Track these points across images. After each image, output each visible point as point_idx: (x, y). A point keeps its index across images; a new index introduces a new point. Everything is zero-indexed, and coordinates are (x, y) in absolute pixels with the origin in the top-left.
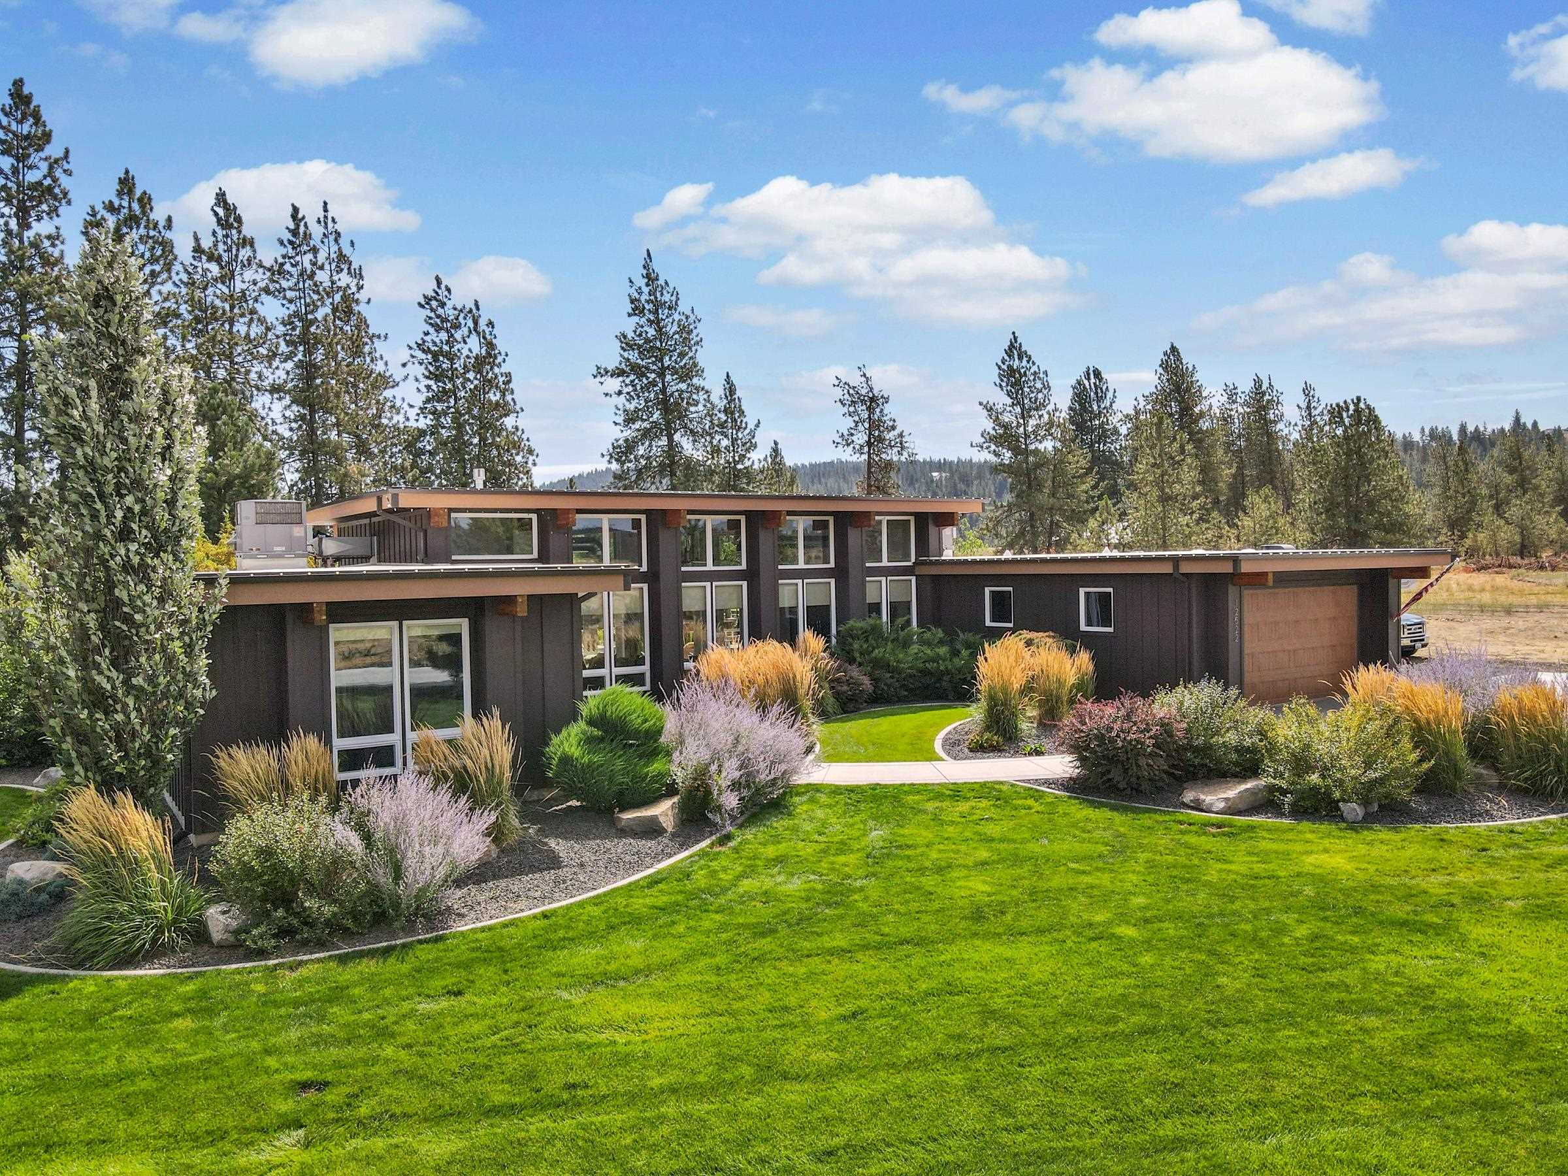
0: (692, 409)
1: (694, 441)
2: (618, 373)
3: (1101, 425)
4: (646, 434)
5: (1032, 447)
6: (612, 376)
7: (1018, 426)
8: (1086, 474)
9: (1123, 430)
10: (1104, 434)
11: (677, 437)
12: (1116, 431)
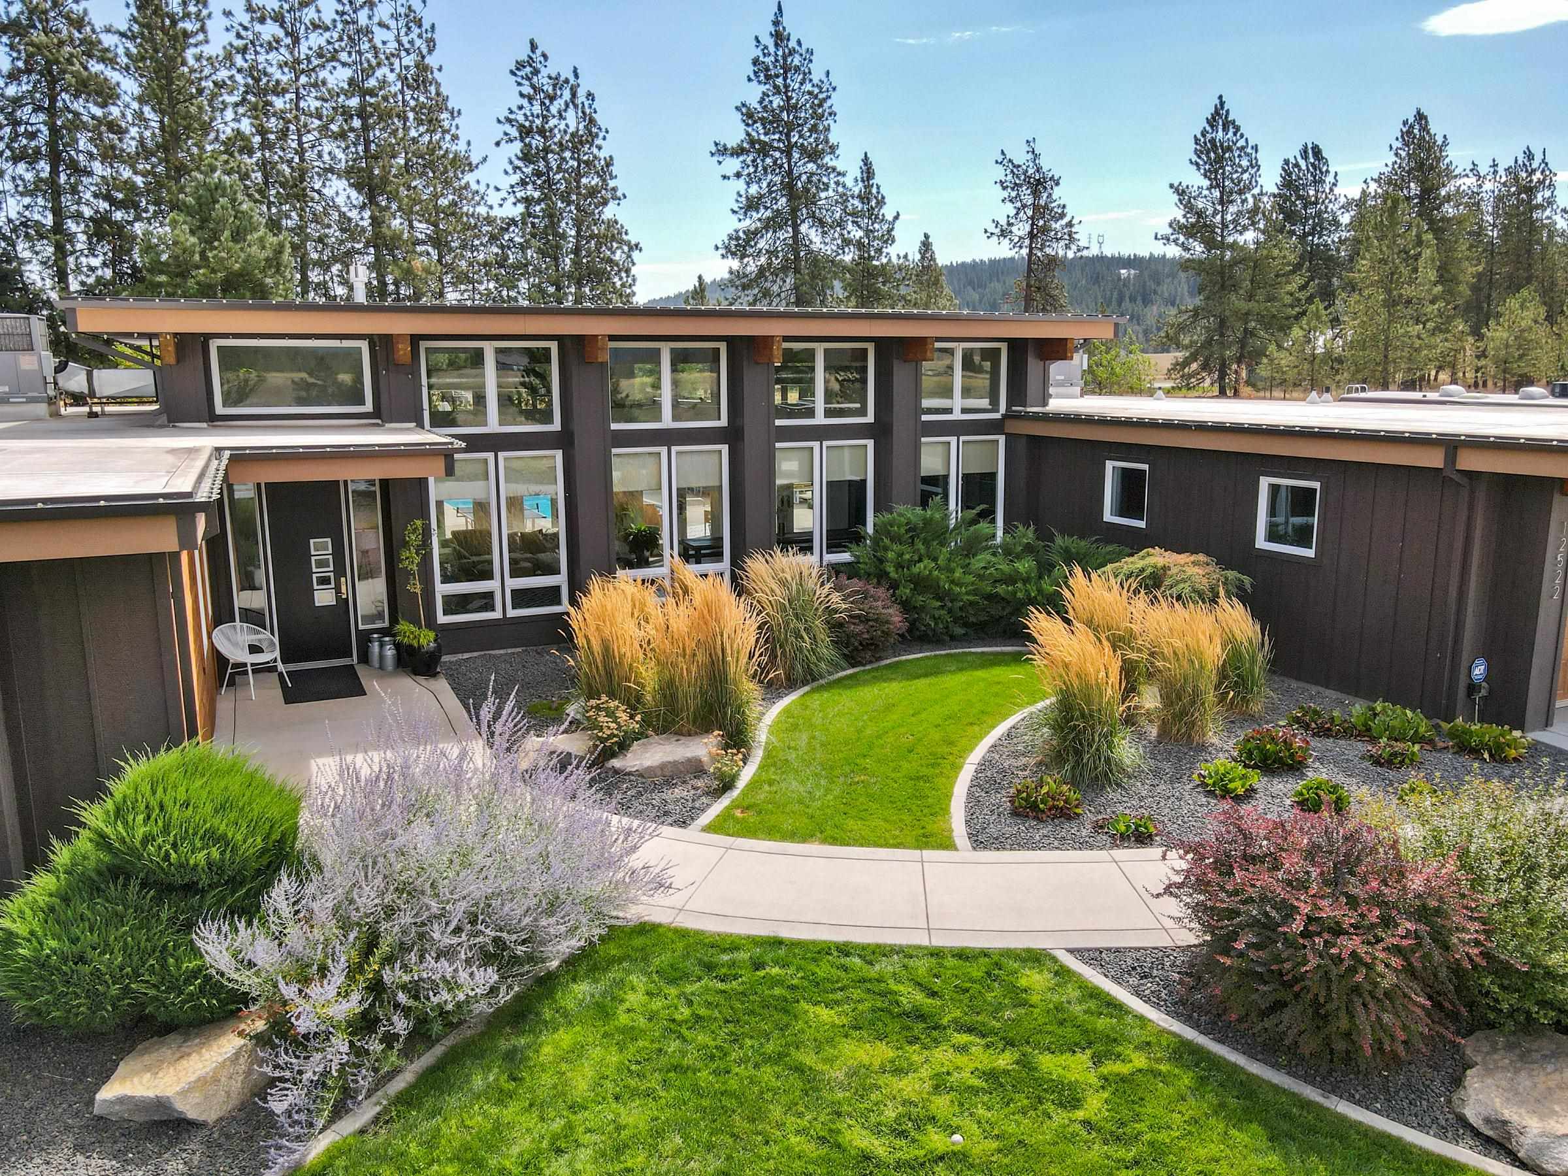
0: (823, 195)
1: (824, 233)
2: (738, 151)
4: (771, 224)
5: (1230, 239)
6: (732, 155)
7: (1215, 213)
8: (1293, 272)
9: (1345, 219)
10: (1321, 224)
11: (804, 228)
12: (1336, 223)
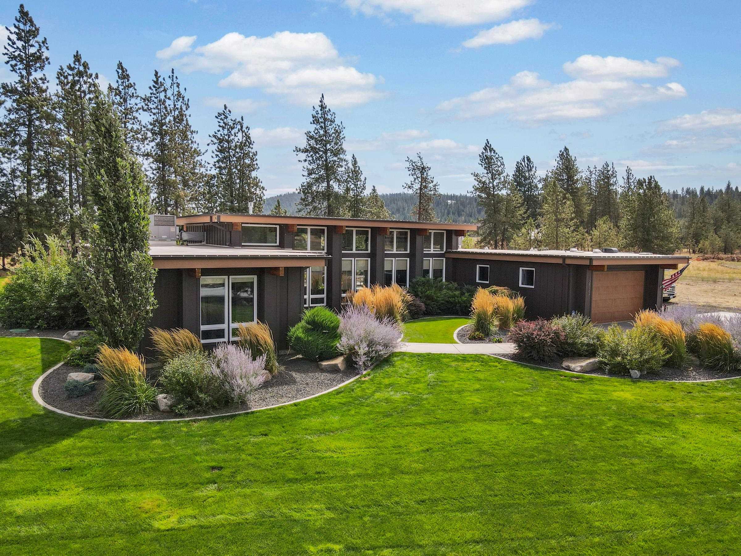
0: (339, 169)
1: (339, 185)
2: (306, 151)
3: (530, 183)
4: (317, 180)
5: (496, 193)
6: (302, 152)
7: (490, 182)
8: (521, 206)
9: (540, 186)
10: (532, 187)
11: (331, 183)
12: (536, 187)
